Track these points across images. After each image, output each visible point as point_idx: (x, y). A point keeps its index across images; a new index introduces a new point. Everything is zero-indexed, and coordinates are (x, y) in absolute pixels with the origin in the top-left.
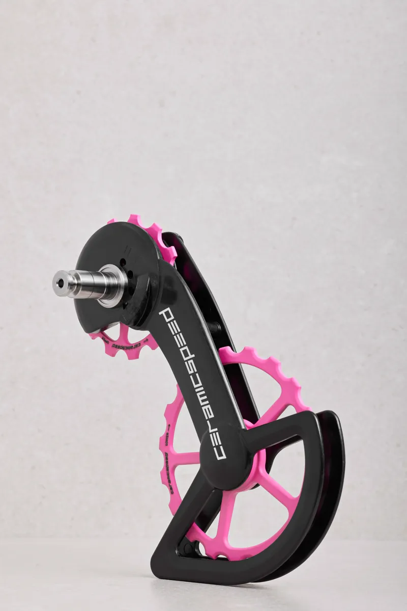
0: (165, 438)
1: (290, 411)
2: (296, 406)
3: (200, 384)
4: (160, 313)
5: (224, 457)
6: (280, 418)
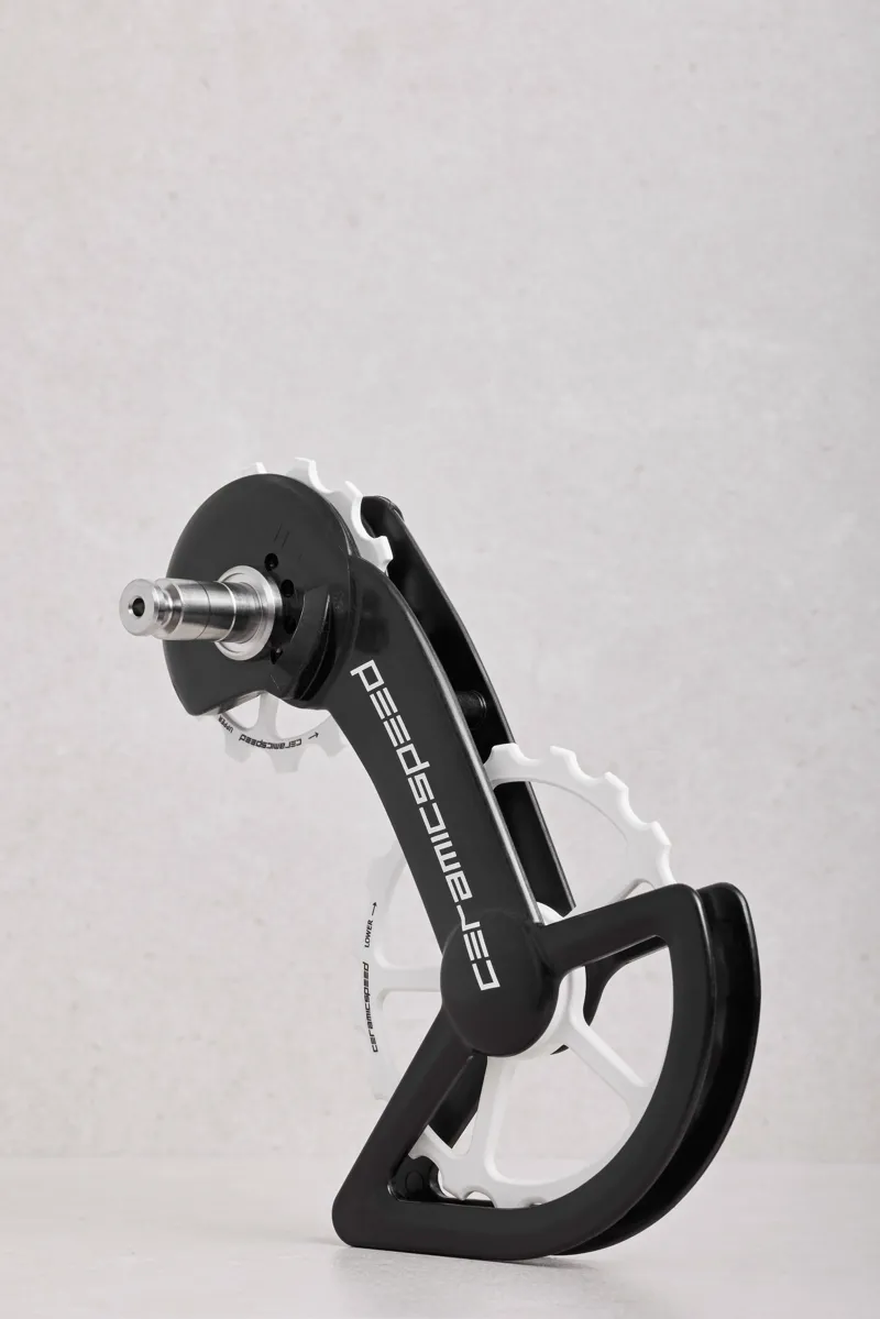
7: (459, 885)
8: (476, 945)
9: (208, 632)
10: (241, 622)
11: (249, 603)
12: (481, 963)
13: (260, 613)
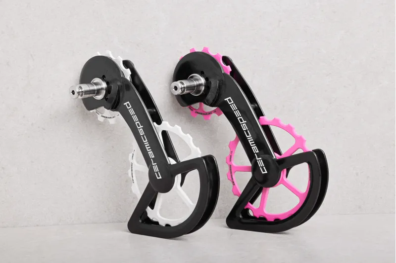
0: (230, 157)
1: (300, 151)
2: (303, 149)
3: (250, 136)
4: (225, 100)
6: (293, 154)
7: (151, 155)
8: (156, 169)
9: (91, 95)
10: (98, 92)
11: (99, 87)
12: (157, 173)
13: (102, 89)
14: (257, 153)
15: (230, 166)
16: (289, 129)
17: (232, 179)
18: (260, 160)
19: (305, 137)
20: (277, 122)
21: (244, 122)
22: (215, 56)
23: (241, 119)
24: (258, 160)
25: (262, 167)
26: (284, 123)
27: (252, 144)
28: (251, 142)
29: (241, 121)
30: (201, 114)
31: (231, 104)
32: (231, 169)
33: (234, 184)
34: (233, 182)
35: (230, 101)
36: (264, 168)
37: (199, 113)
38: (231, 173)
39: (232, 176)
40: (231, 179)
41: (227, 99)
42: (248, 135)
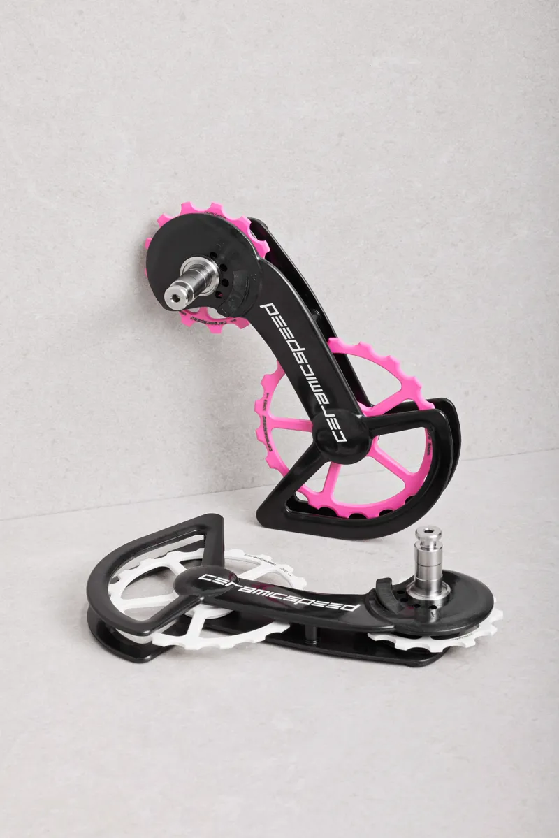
0: (263, 403)
3: (312, 374)
4: (261, 307)
5: (345, 440)
14: (326, 406)
15: (264, 419)
16: (389, 365)
17: (267, 440)
18: (333, 418)
19: (420, 381)
20: (363, 351)
21: (300, 349)
22: (237, 221)
23: (293, 345)
24: (329, 418)
25: (337, 432)
26: (379, 352)
27: (315, 389)
28: (313, 384)
29: (295, 347)
30: (205, 322)
31: (274, 316)
32: (265, 424)
33: (271, 450)
34: (269, 447)
35: (272, 310)
36: (341, 432)
37: (199, 321)
38: (265, 430)
39: (266, 434)
40: (264, 440)
41: (265, 306)
42: (308, 372)
